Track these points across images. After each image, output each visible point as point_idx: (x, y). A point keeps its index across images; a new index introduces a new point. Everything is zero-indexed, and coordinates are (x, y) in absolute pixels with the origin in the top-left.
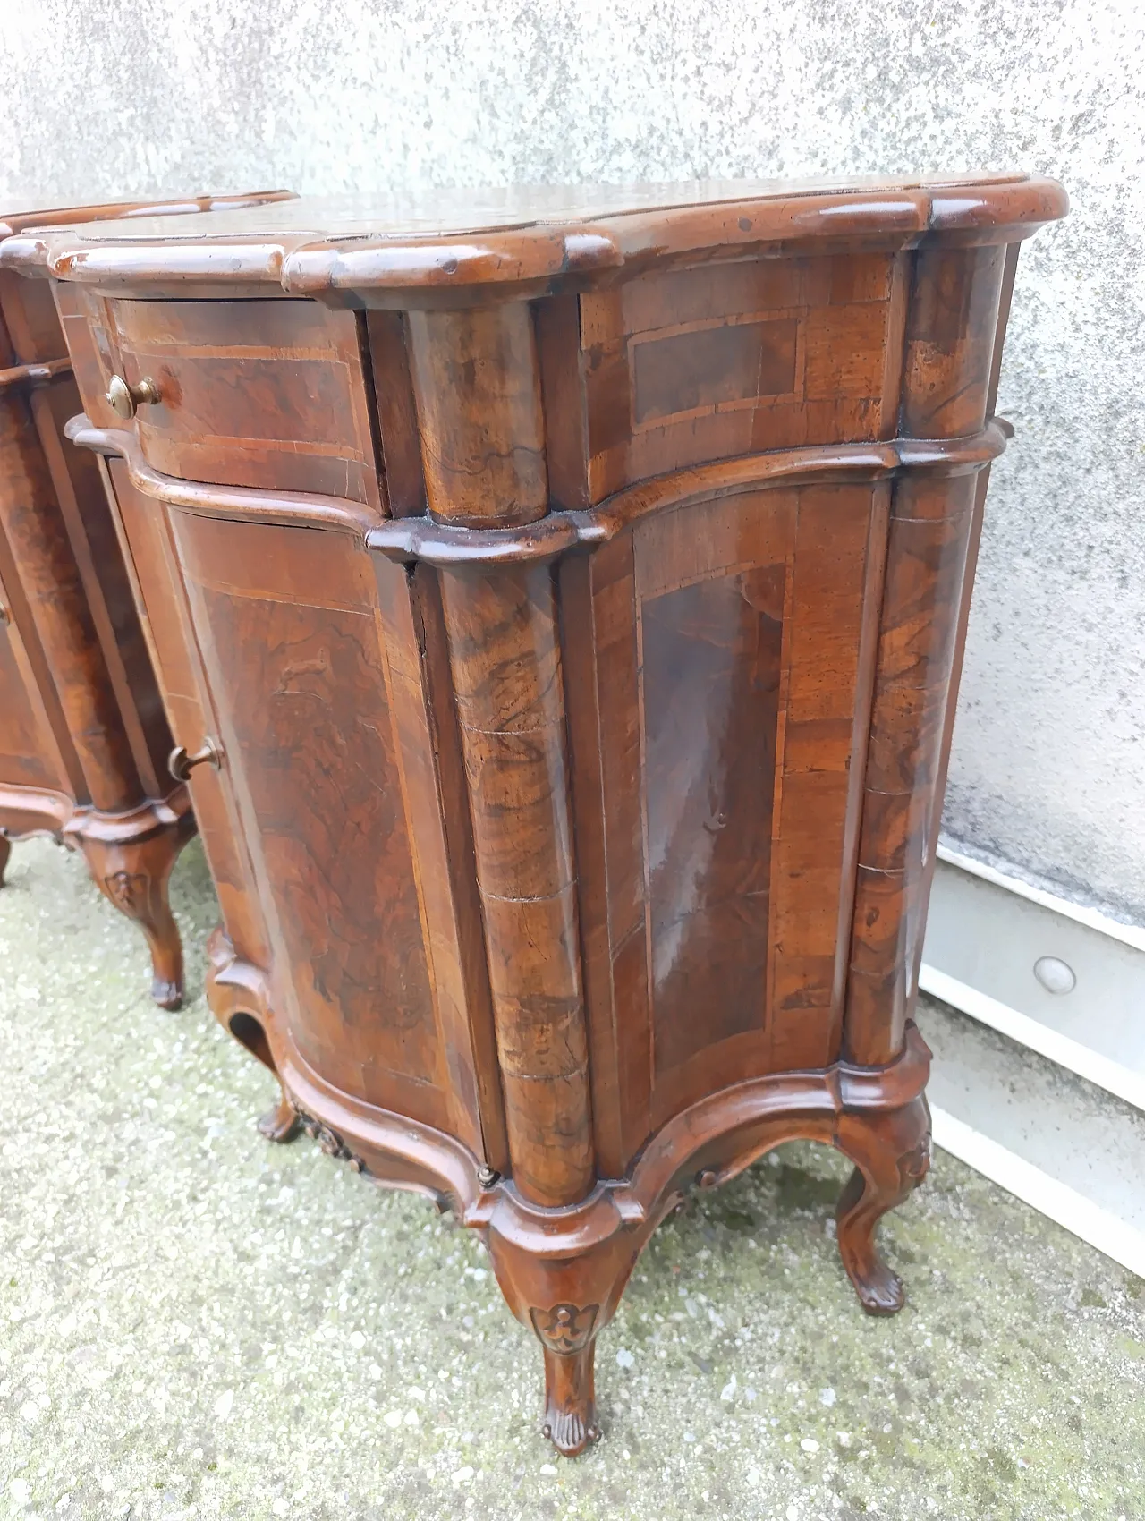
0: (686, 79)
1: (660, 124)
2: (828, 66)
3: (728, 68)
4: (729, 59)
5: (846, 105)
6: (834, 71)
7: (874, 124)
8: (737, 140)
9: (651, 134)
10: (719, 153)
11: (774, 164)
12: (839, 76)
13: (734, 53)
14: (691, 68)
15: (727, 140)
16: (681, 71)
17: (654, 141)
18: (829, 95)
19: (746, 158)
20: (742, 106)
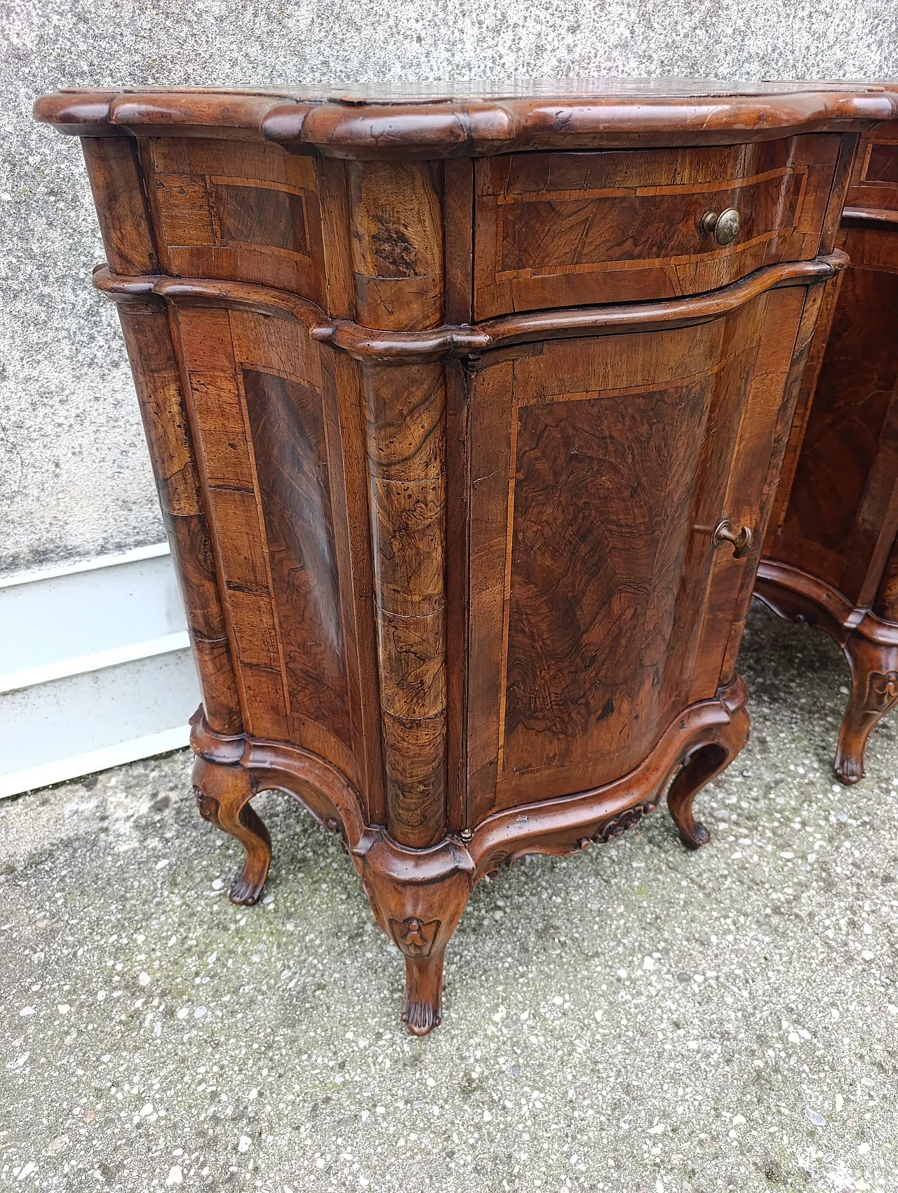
0: (802, 19)
1: (780, 44)
2: (876, 21)
3: (827, 15)
4: (828, 10)
5: (880, 43)
6: (878, 24)
7: (890, 54)
8: (825, 59)
9: (773, 50)
10: (813, 65)
11: (841, 73)
12: (880, 27)
13: (832, 8)
14: (805, 14)
15: (818, 58)
16: (800, 14)
17: (775, 55)
18: (874, 37)
19: (827, 69)
20: (831, 38)
